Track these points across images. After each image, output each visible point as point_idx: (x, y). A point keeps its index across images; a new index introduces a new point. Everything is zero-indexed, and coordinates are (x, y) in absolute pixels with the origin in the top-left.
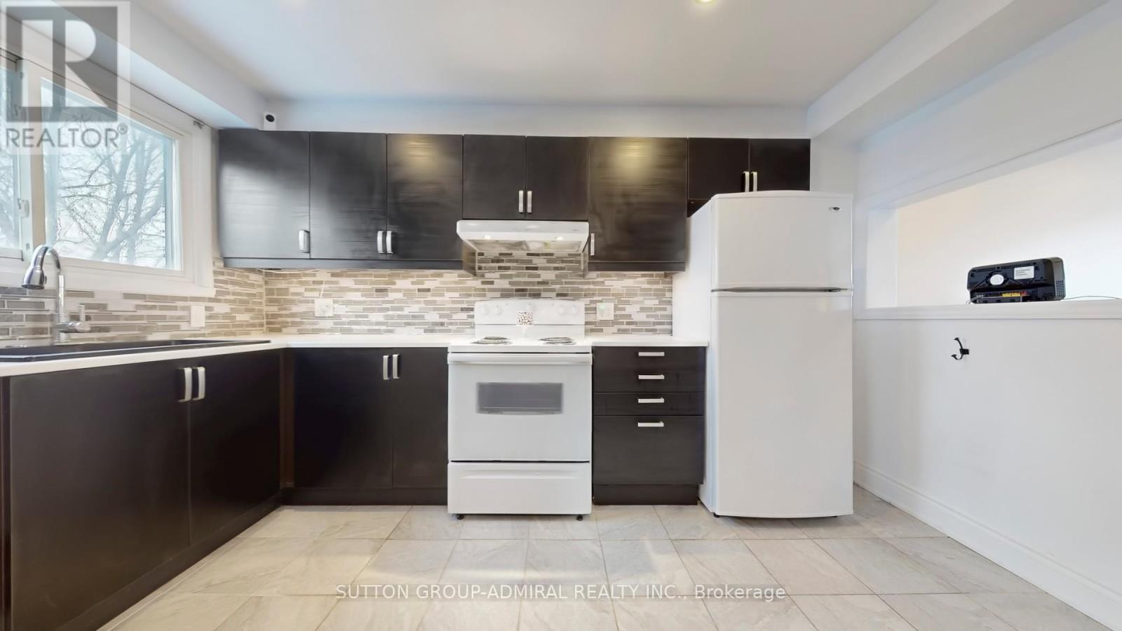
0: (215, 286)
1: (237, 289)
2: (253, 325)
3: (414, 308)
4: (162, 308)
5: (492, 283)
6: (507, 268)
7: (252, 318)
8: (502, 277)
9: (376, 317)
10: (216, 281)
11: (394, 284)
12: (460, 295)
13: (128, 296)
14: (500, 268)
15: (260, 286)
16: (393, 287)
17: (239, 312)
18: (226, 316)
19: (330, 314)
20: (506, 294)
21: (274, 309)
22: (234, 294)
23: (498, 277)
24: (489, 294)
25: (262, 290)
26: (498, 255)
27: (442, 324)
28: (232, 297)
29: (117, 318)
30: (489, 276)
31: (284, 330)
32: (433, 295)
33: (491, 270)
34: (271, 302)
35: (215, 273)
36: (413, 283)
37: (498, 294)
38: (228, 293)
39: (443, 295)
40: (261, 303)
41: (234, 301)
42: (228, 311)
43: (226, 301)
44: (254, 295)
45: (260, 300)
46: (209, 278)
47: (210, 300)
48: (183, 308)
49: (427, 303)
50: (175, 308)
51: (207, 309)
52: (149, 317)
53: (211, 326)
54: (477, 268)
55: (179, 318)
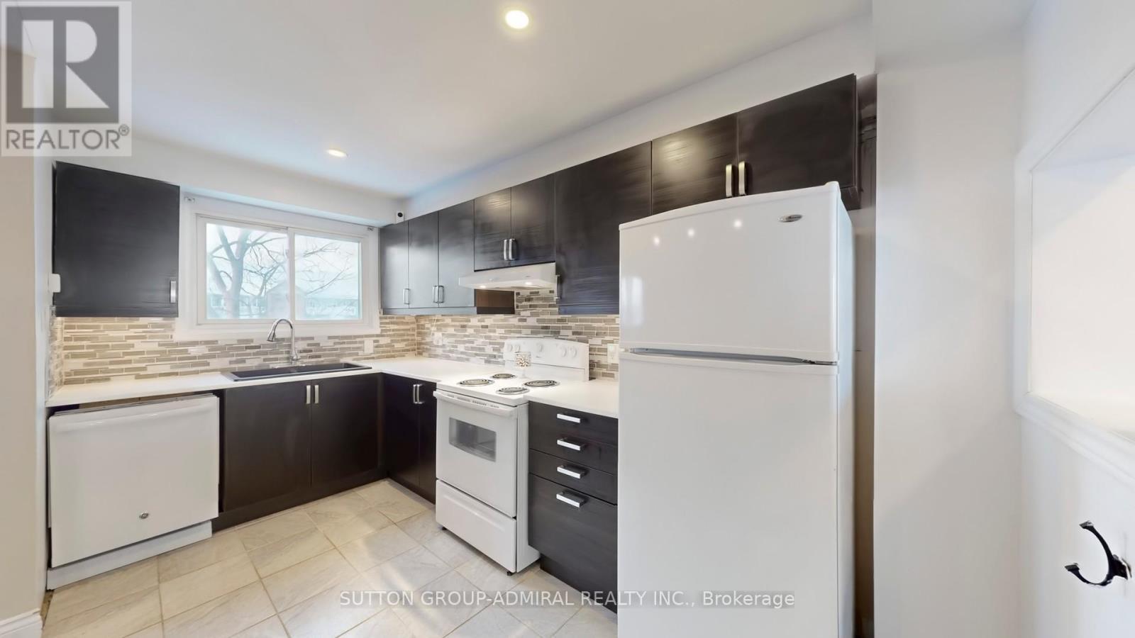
0: (381, 327)
1: (396, 327)
2: (408, 350)
3: (479, 342)
4: (348, 343)
5: (525, 320)
6: (535, 306)
7: (406, 345)
8: (533, 315)
9: (461, 348)
10: (381, 323)
11: (469, 321)
12: (505, 331)
13: (330, 338)
14: (531, 306)
15: (413, 323)
16: (470, 324)
17: (398, 341)
18: (387, 345)
19: (440, 344)
20: (535, 331)
21: (418, 339)
22: (393, 330)
23: (529, 315)
24: (524, 331)
25: (415, 326)
26: (529, 294)
27: (495, 357)
28: (391, 333)
29: (325, 350)
30: (523, 313)
31: (424, 354)
32: (490, 331)
33: (525, 308)
34: (419, 334)
35: (381, 318)
36: (479, 321)
37: (529, 331)
38: (390, 330)
39: (495, 331)
40: (413, 335)
41: (394, 335)
42: (389, 342)
43: (388, 336)
44: (409, 330)
45: (412, 333)
46: (377, 322)
47: (377, 336)
48: (360, 342)
49: (486, 337)
50: (356, 343)
51: (375, 341)
52: (341, 348)
53: (378, 353)
54: (515, 307)
55: (358, 348)
